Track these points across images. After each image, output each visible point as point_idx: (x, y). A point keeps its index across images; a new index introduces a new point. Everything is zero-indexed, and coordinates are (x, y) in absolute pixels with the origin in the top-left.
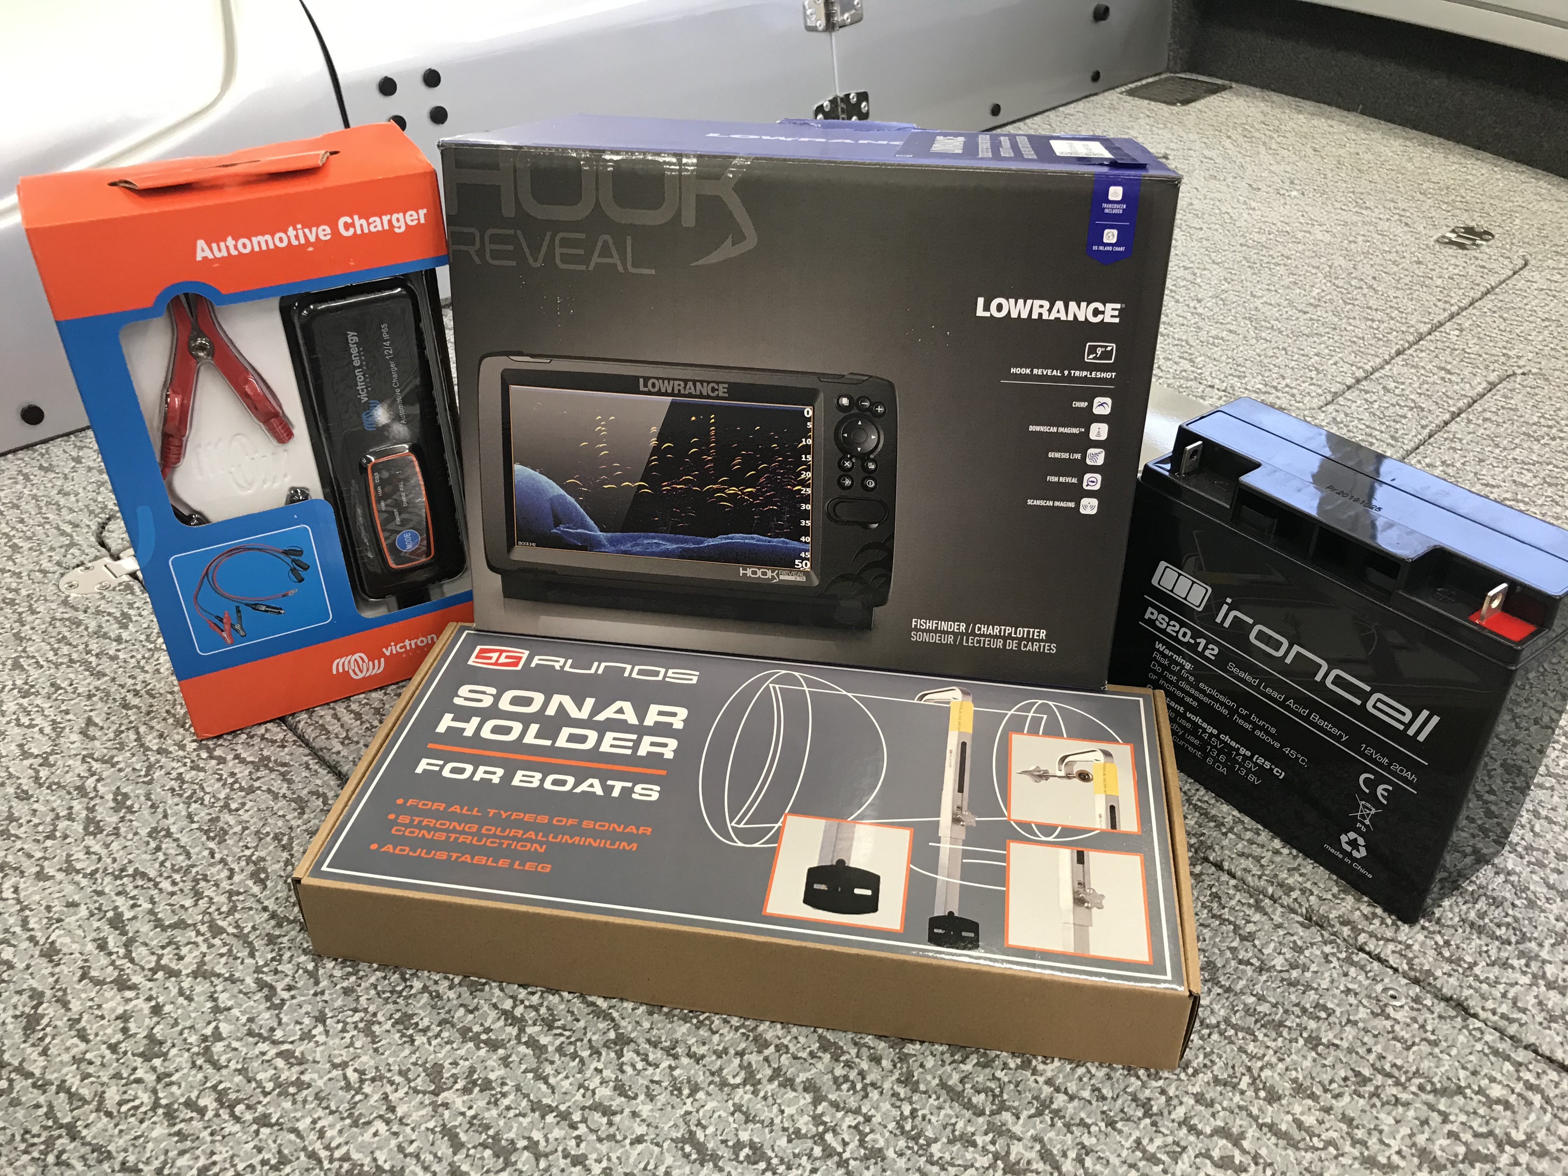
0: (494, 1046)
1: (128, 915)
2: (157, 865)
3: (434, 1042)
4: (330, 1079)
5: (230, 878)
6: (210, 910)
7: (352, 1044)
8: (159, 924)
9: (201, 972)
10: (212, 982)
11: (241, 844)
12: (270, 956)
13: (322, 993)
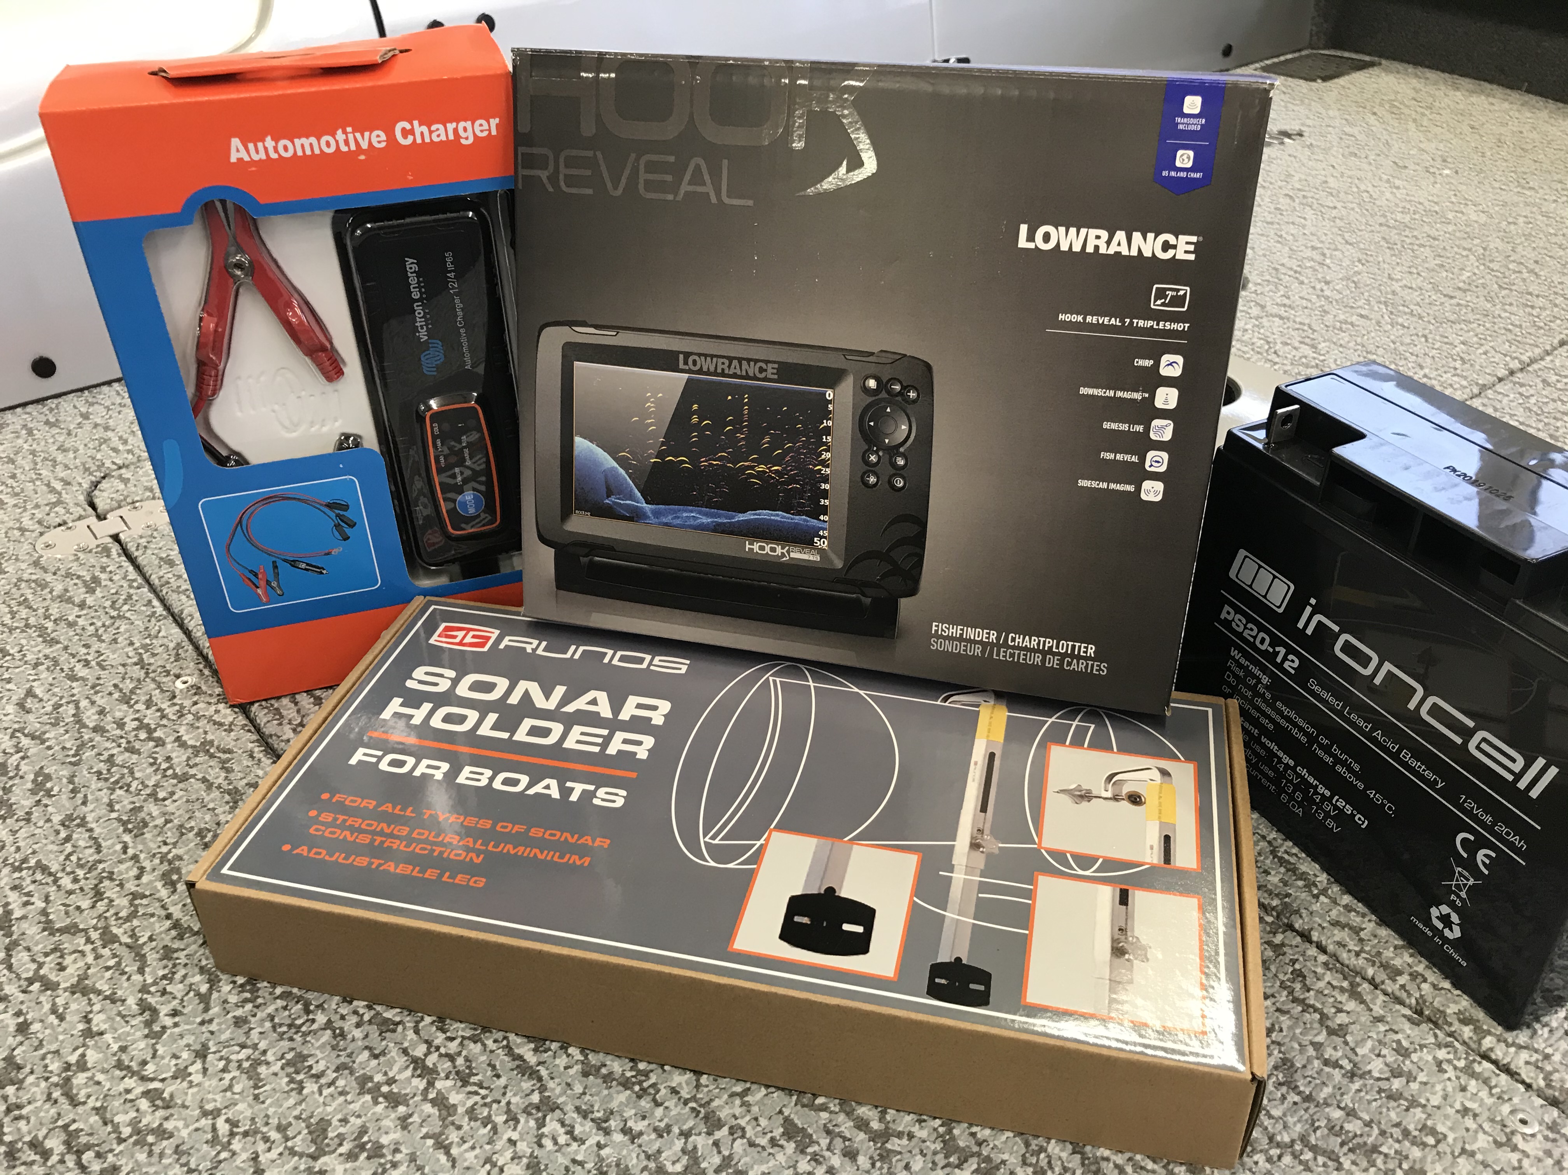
0: (394, 1100)
1: (17, 914)
2: (62, 858)
3: (326, 1092)
4: (197, 1130)
5: (138, 877)
6: (108, 914)
7: (230, 1088)
8: (48, 927)
9: (81, 988)
10: (90, 1000)
11: (160, 839)
12: (161, 973)
13: (211, 1021)
